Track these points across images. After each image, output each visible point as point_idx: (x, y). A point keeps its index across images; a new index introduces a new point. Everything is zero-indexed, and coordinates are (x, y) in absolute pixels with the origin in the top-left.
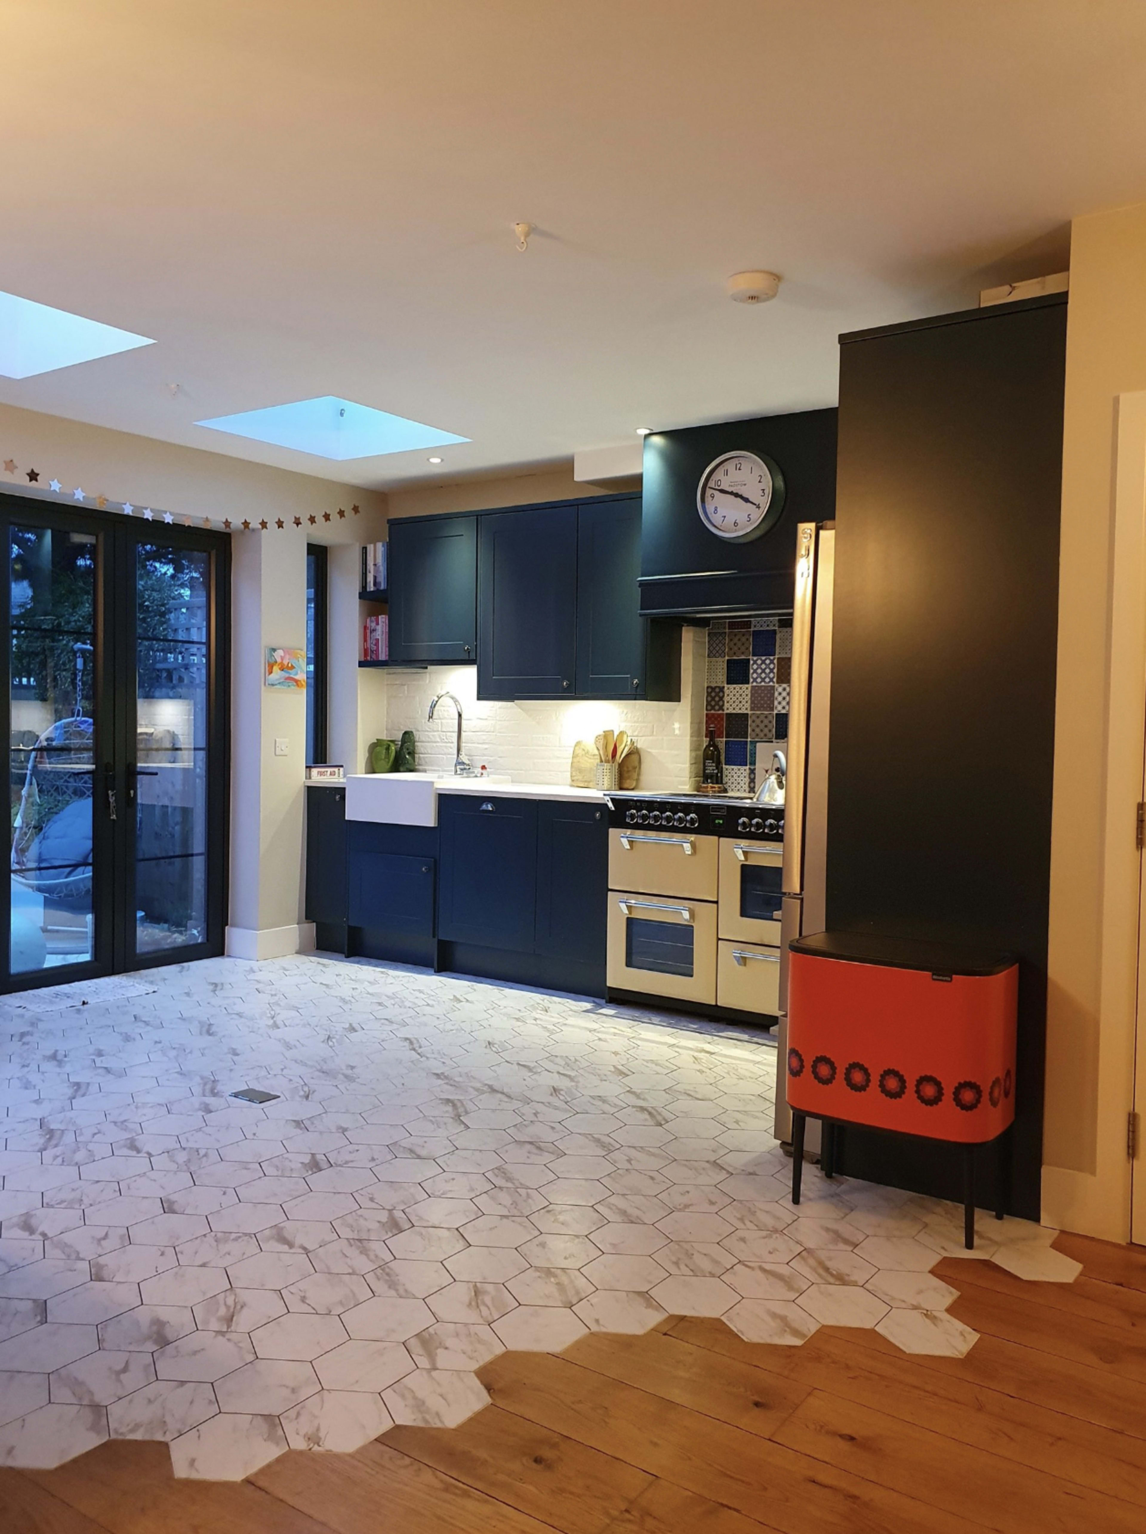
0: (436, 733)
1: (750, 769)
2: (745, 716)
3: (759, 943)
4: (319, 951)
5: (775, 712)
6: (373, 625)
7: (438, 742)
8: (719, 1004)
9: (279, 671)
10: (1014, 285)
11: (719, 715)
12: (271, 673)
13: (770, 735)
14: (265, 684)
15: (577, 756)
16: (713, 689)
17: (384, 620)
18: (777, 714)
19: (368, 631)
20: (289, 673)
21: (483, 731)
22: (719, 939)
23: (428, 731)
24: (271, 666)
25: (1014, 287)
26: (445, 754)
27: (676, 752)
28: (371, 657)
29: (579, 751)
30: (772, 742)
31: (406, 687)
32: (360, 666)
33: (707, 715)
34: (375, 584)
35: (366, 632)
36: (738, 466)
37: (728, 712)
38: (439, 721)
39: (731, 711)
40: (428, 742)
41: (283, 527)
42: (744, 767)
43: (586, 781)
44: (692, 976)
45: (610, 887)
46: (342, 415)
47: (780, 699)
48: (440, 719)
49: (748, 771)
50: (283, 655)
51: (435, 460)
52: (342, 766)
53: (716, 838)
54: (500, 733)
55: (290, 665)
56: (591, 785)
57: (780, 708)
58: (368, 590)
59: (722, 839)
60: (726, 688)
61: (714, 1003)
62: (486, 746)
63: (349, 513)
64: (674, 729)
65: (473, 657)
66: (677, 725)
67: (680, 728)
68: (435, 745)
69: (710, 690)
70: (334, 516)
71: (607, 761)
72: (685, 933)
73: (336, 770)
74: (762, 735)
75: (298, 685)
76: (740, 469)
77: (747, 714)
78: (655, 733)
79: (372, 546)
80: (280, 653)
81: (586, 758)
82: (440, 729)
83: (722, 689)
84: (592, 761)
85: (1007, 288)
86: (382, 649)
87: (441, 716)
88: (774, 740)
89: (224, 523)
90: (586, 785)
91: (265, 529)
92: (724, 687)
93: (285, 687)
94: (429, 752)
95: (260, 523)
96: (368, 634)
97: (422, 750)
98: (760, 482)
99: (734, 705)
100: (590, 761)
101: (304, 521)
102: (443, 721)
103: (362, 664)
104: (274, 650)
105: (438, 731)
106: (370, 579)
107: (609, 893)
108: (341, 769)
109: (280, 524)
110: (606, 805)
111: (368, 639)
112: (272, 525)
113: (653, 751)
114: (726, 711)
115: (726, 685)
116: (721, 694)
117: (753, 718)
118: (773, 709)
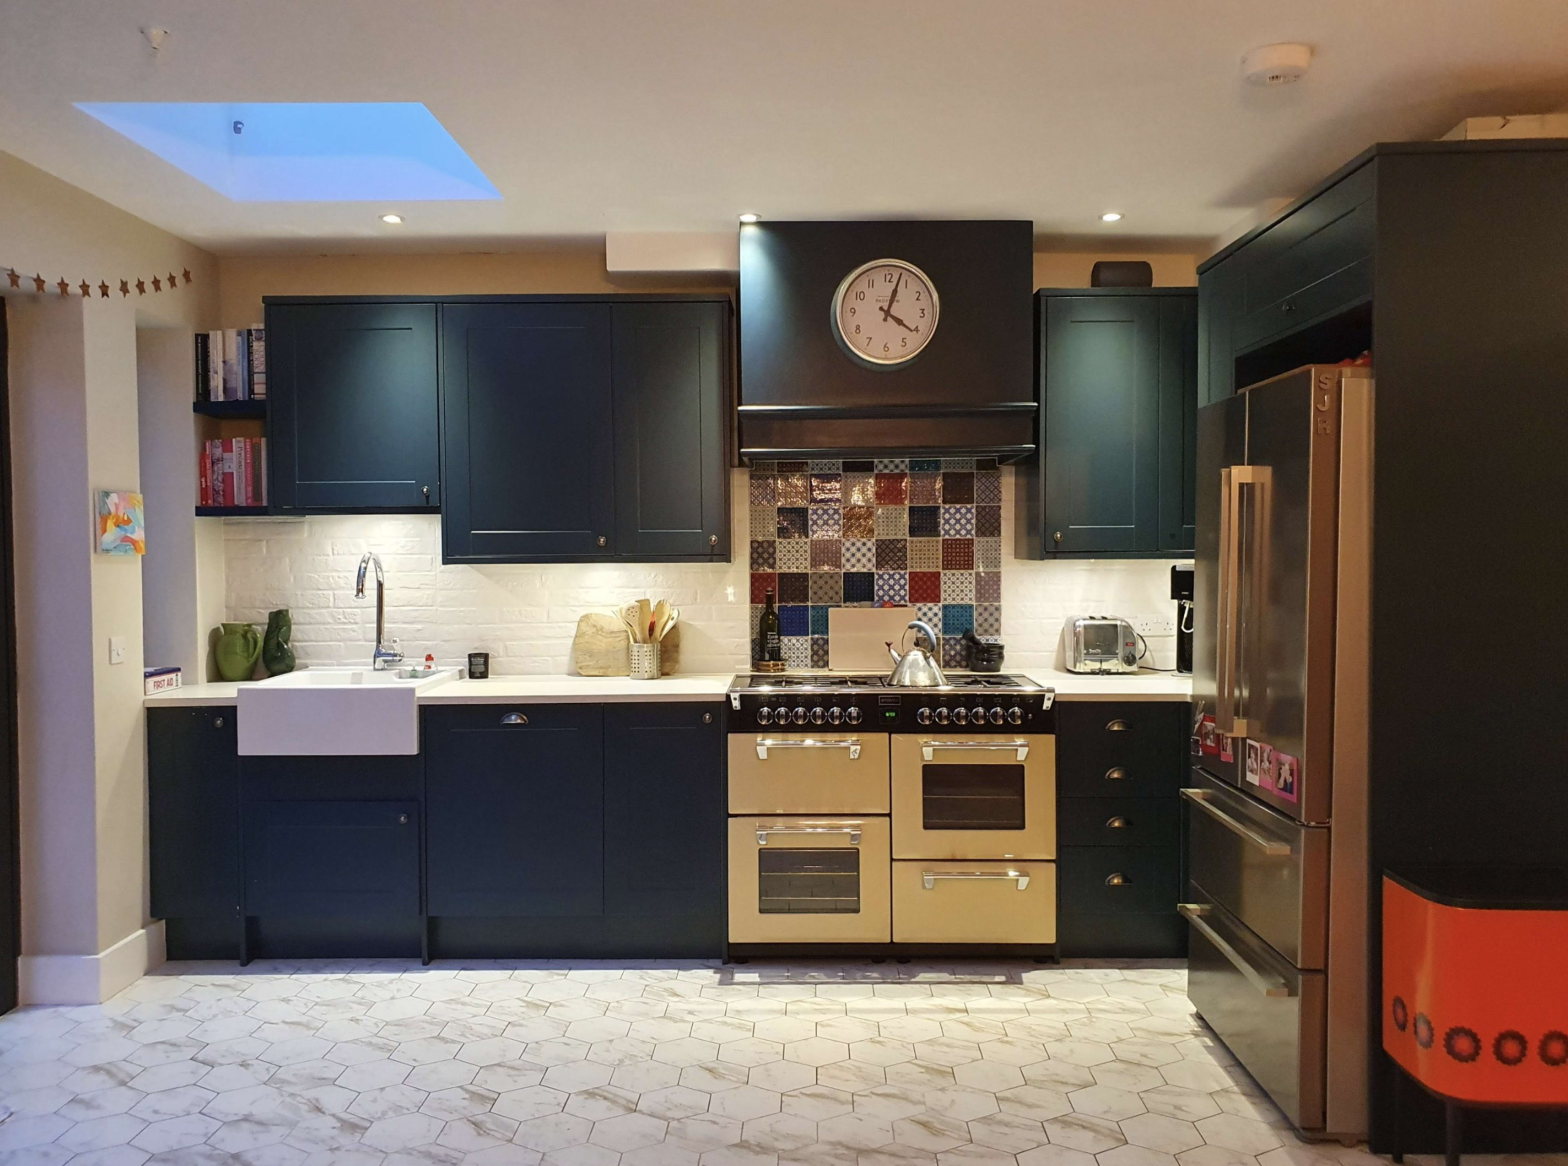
0: (324, 611)
1: (812, 639)
2: (805, 576)
3: (950, 858)
4: (172, 962)
5: (843, 571)
6: (218, 452)
7: (329, 623)
8: (895, 940)
9: (114, 527)
10: (1508, 118)
11: (769, 575)
12: (104, 531)
13: (836, 598)
14: (95, 551)
15: (584, 634)
16: (760, 544)
17: (242, 445)
18: (845, 574)
19: (208, 462)
20: (126, 530)
21: (412, 605)
22: (892, 860)
23: (308, 608)
24: (104, 521)
25: (1509, 120)
26: (343, 640)
27: (730, 624)
28: (214, 501)
29: (584, 627)
30: (840, 606)
31: (264, 542)
32: (197, 514)
33: (753, 575)
34: (225, 390)
35: (205, 463)
36: (888, 277)
37: (781, 571)
38: (331, 592)
39: (785, 570)
40: (311, 624)
41: (108, 296)
42: (806, 638)
43: (601, 668)
44: (859, 911)
45: (730, 812)
46: (237, 130)
47: (848, 555)
48: (332, 589)
49: (810, 642)
50: (117, 501)
51: (392, 219)
52: (179, 670)
53: (886, 735)
54: (441, 606)
55: (126, 518)
56: (609, 671)
57: (848, 566)
58: (213, 399)
60: (777, 543)
61: (888, 941)
62: (419, 626)
63: (180, 280)
64: (726, 596)
65: (433, 501)
66: (730, 590)
67: (734, 593)
68: (322, 627)
69: (755, 545)
70: (165, 284)
71: (645, 642)
72: (847, 858)
73: (173, 676)
74: (826, 598)
75: (135, 549)
76: (890, 281)
77: (807, 574)
78: (698, 601)
79: (219, 333)
80: (114, 498)
81: (600, 637)
82: (331, 605)
83: (772, 544)
84: (610, 639)
85: (1498, 120)
86: (239, 488)
87: (333, 586)
88: (842, 604)
89: (35, 280)
90: (601, 672)
91: (87, 297)
92: (774, 541)
93: (122, 553)
94: (313, 638)
95: (80, 286)
96: (208, 465)
97: (299, 636)
98: (917, 299)
99: (790, 563)
100: (605, 640)
101: (132, 286)
102: (336, 592)
103: (201, 511)
104: (107, 494)
105: (329, 607)
106: (217, 382)
107: (730, 819)
108: (179, 674)
109: (104, 290)
111: (209, 472)
112: (94, 291)
113: (697, 623)
114: (779, 571)
115: (777, 539)
116: (771, 550)
117: (814, 577)
118: (840, 567)
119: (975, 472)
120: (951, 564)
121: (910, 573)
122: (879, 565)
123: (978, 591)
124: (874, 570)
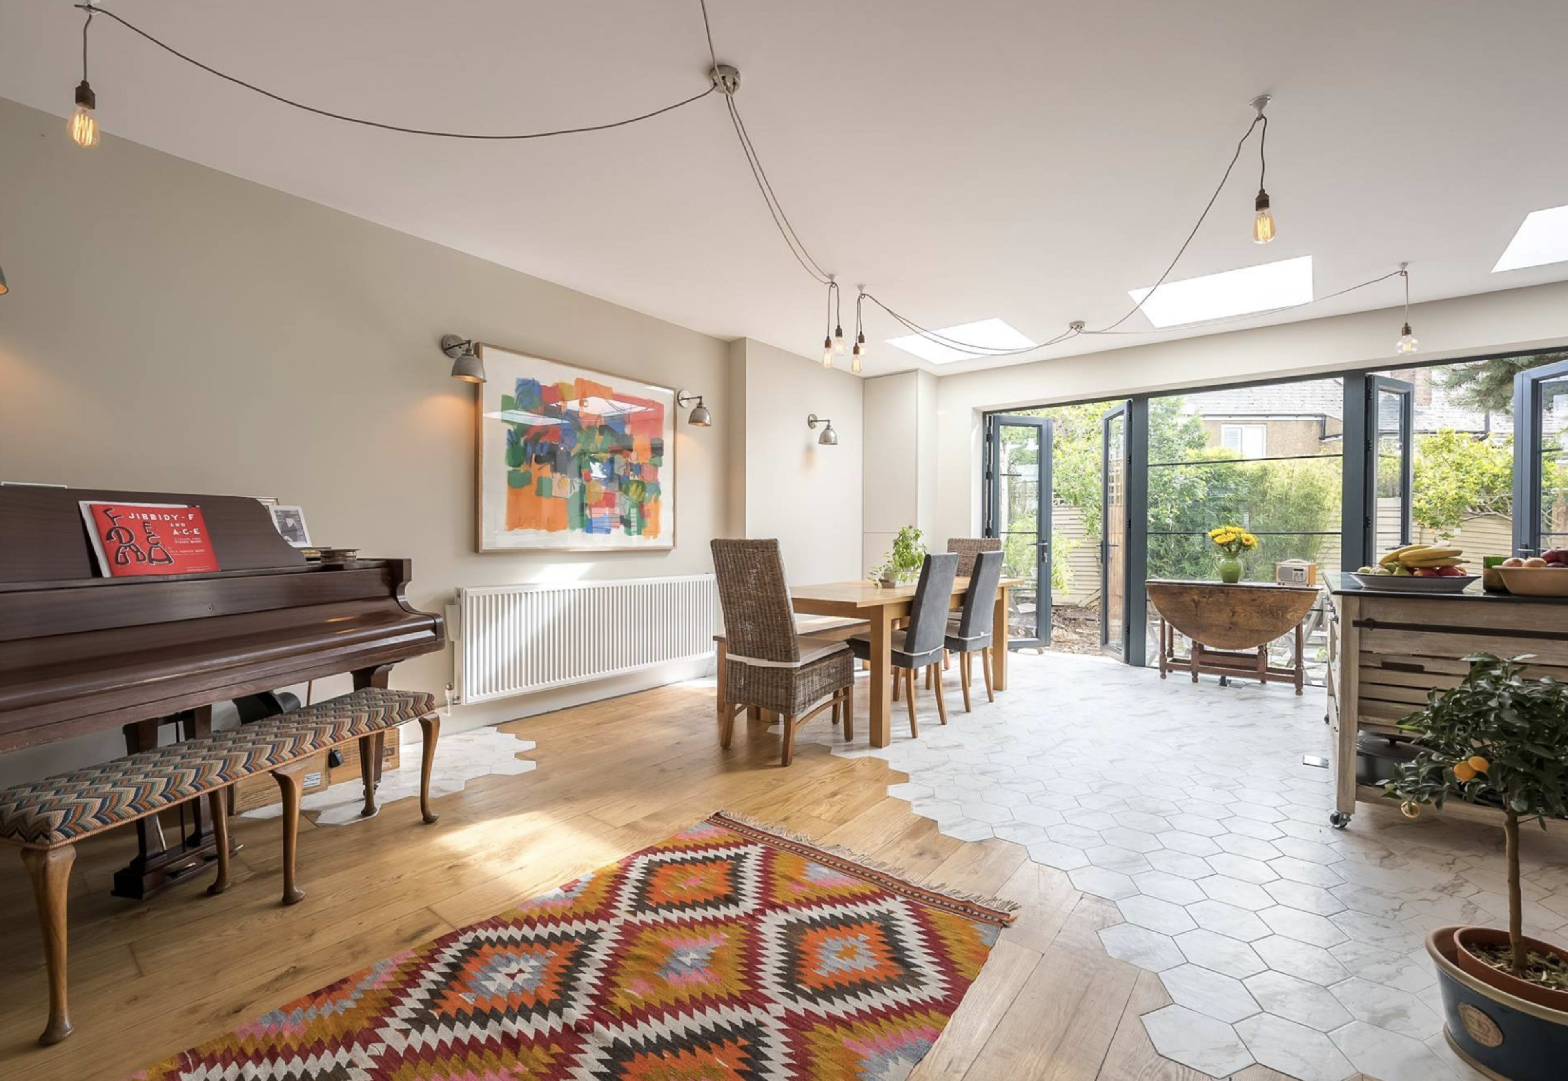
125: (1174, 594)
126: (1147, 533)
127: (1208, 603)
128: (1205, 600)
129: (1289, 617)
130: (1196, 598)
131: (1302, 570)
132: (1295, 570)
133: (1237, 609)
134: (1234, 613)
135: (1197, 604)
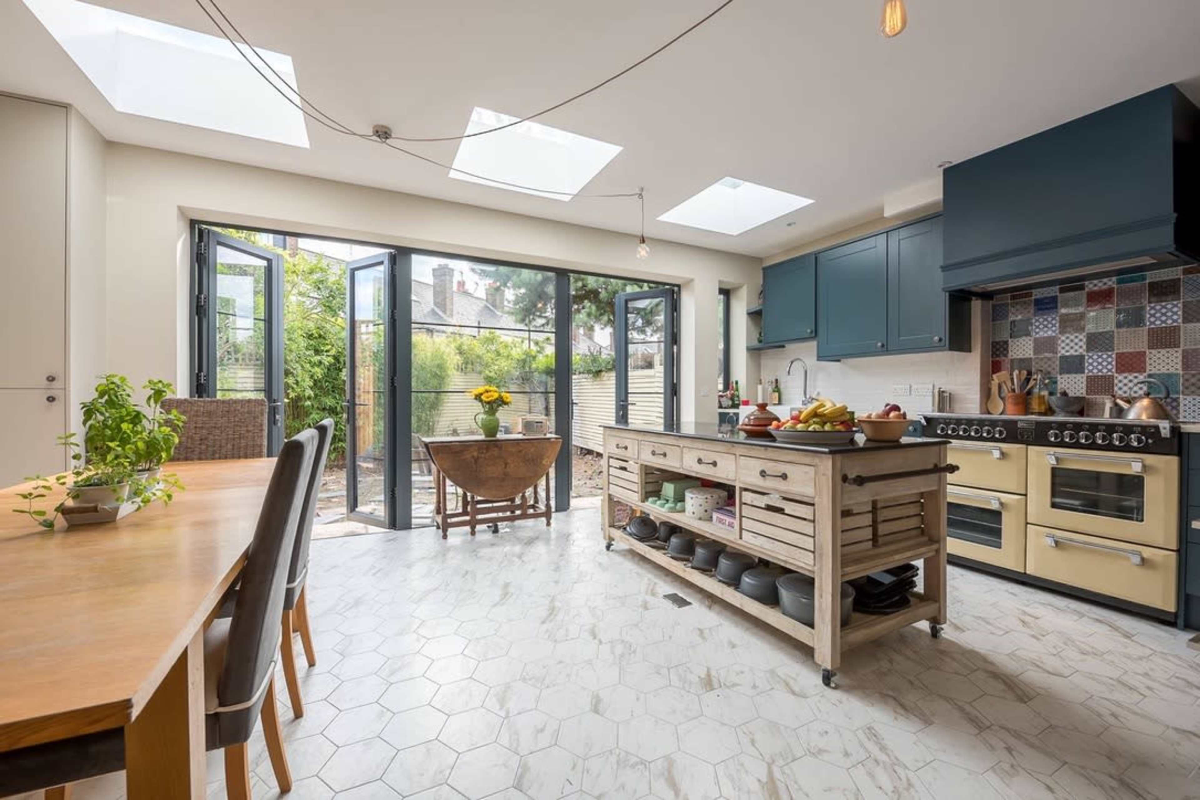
2: (1031, 359)
3: (1071, 530)
5: (1059, 355)
8: (1028, 572)
11: (1005, 361)
13: (1056, 372)
16: (998, 343)
18: (1060, 357)
22: (1027, 523)
33: (993, 362)
39: (1015, 357)
44: (1000, 547)
47: (1063, 345)
53: (1024, 446)
57: (1063, 352)
59: (1030, 447)
60: (1010, 342)
61: (1023, 571)
65: (814, 335)
72: (996, 515)
83: (1006, 343)
92: (1008, 341)
99: (1018, 353)
110: (920, 422)
114: (1011, 358)
115: (1009, 339)
116: (1005, 346)
117: (1037, 360)
118: (1057, 353)
119: (1182, 277)
120: (1157, 345)
121: (1117, 354)
122: (1088, 350)
123: (1184, 363)
124: (1085, 353)
125: (456, 452)
126: (411, 392)
127: (485, 458)
128: (483, 455)
129: (544, 462)
130: (475, 454)
131: (541, 422)
132: (537, 422)
133: (509, 461)
134: (506, 464)
135: (476, 460)
